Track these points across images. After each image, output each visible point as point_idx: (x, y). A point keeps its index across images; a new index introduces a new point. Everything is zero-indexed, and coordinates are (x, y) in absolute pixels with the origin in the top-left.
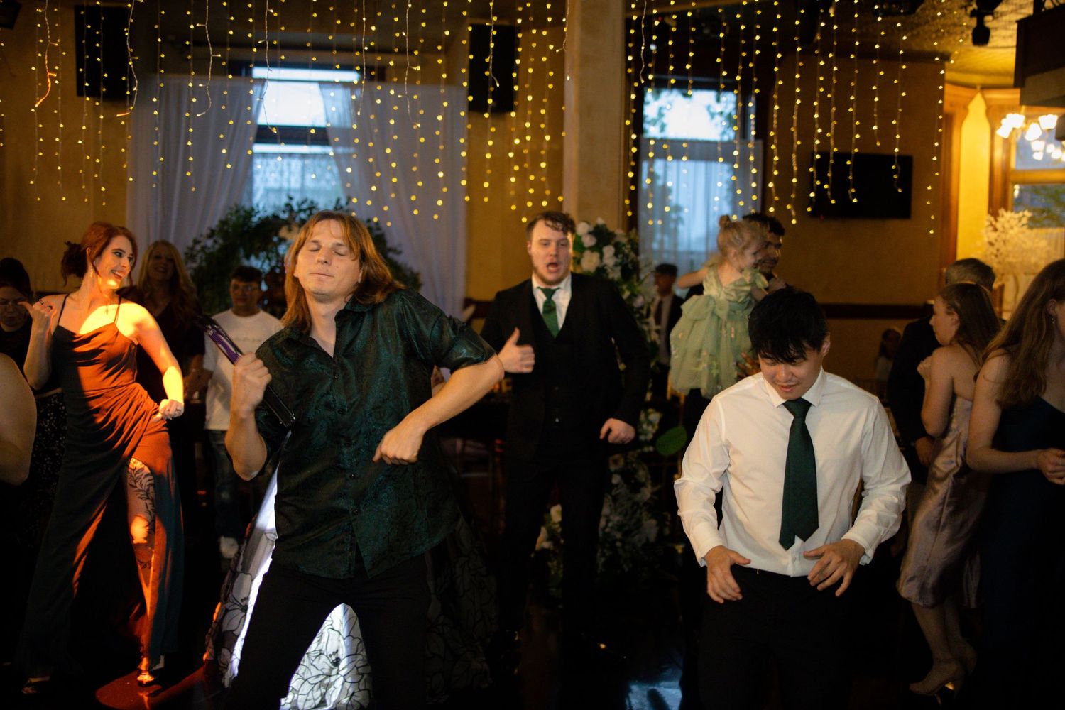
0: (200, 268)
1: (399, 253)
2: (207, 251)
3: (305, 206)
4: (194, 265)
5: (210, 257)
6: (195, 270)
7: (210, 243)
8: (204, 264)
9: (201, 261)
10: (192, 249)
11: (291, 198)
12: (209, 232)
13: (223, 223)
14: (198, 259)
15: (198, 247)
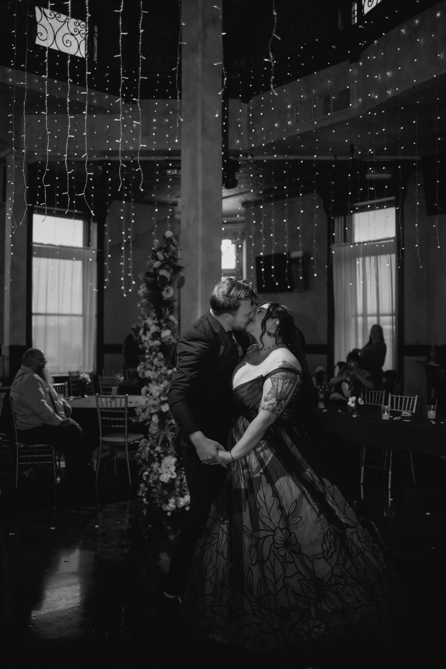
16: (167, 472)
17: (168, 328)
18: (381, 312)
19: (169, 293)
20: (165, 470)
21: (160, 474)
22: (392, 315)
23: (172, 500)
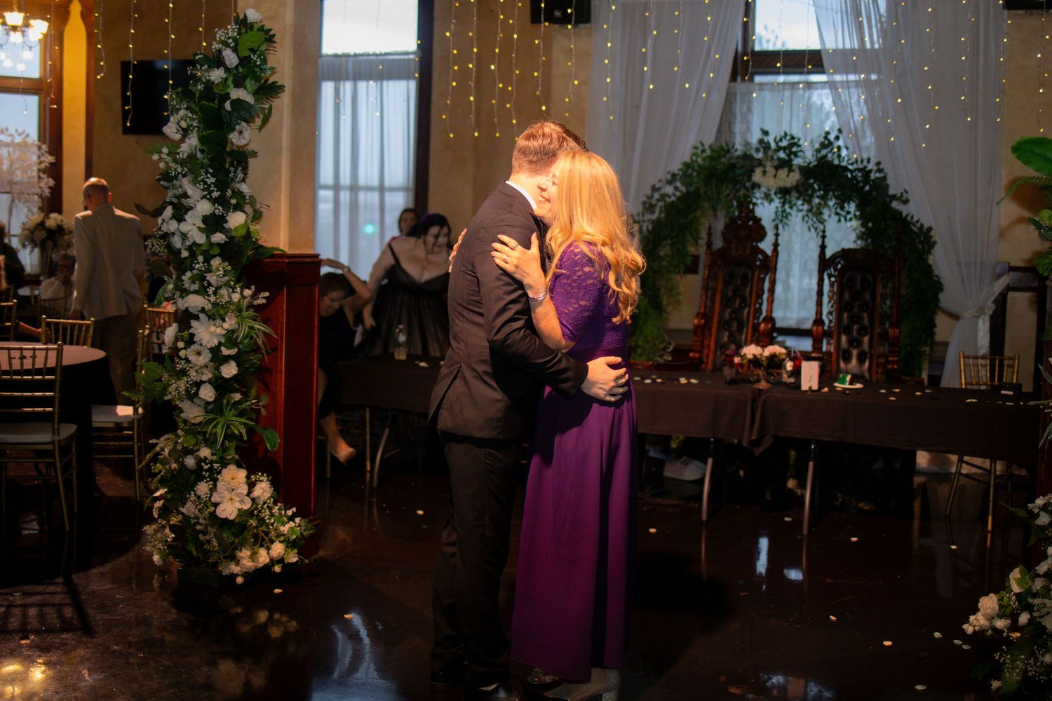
0: (659, 219)
1: (906, 202)
2: (668, 200)
3: (784, 143)
4: (655, 217)
5: (670, 208)
6: (653, 222)
7: (669, 190)
8: (663, 215)
9: (660, 213)
10: (650, 197)
11: (766, 133)
12: (669, 177)
13: (687, 165)
14: (657, 211)
15: (656, 196)
16: (231, 499)
17: (238, 207)
18: (387, 184)
19: (242, 136)
20: (227, 495)
21: (216, 505)
22: (405, 189)
23: (244, 554)
